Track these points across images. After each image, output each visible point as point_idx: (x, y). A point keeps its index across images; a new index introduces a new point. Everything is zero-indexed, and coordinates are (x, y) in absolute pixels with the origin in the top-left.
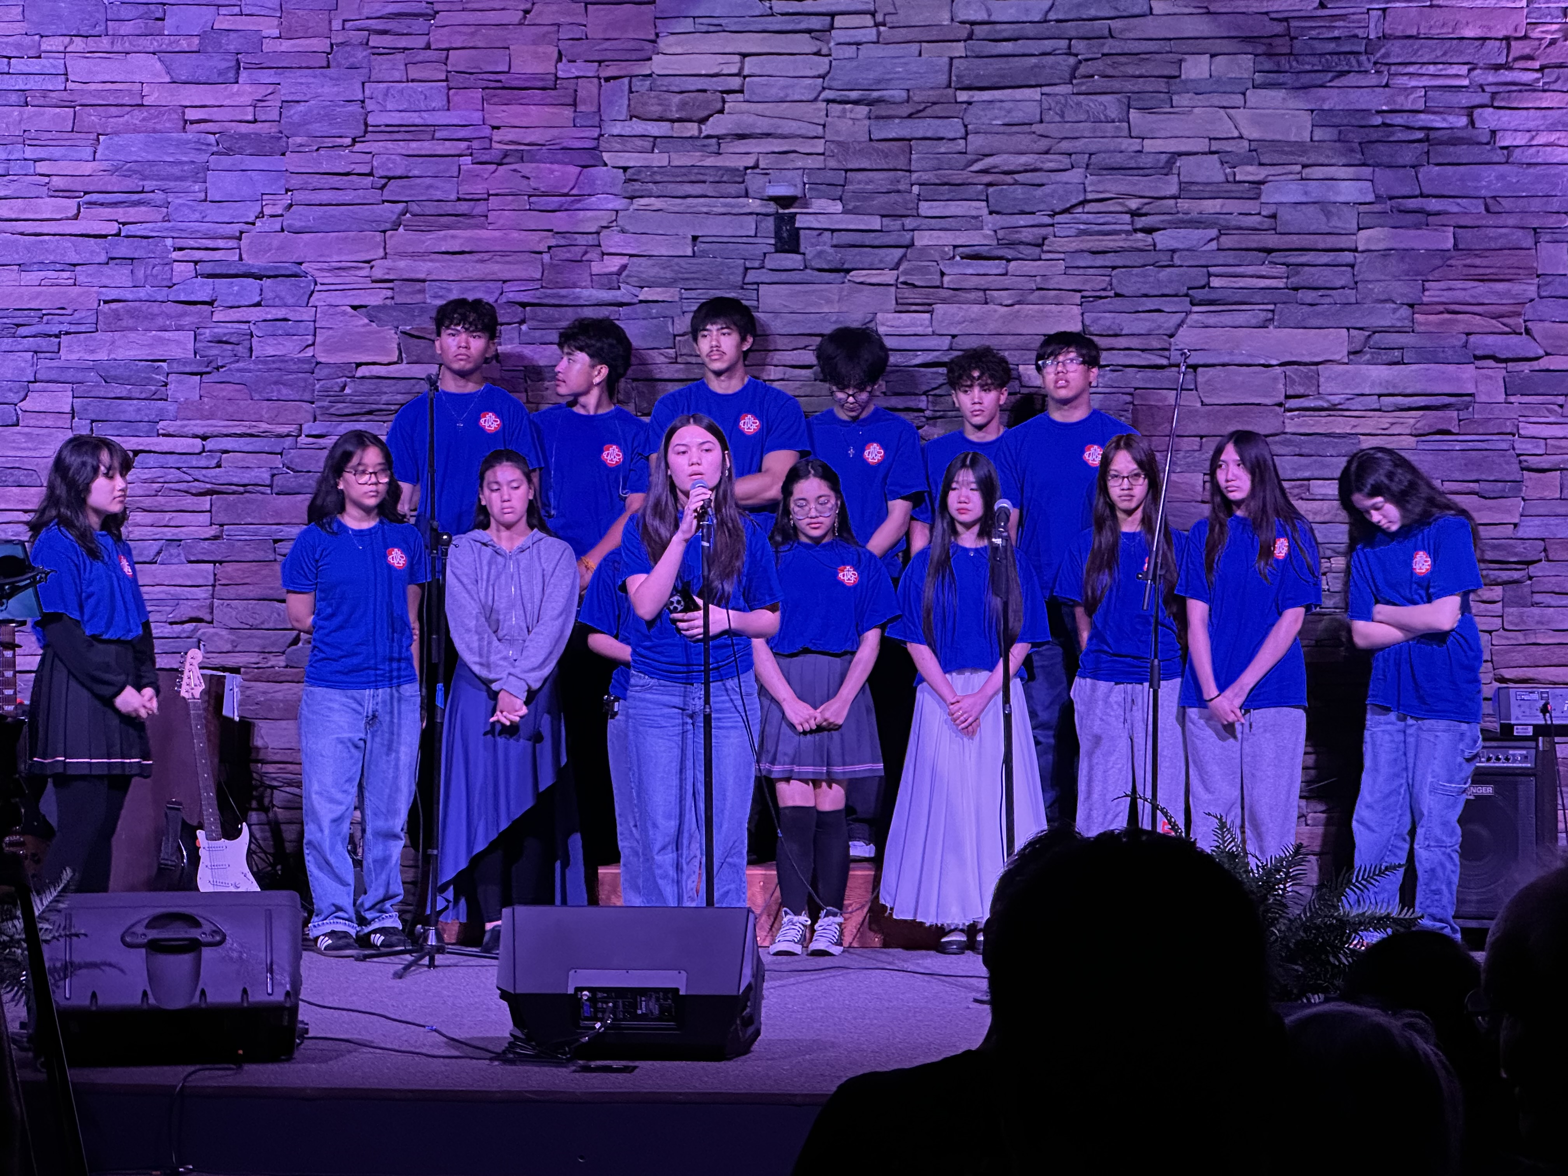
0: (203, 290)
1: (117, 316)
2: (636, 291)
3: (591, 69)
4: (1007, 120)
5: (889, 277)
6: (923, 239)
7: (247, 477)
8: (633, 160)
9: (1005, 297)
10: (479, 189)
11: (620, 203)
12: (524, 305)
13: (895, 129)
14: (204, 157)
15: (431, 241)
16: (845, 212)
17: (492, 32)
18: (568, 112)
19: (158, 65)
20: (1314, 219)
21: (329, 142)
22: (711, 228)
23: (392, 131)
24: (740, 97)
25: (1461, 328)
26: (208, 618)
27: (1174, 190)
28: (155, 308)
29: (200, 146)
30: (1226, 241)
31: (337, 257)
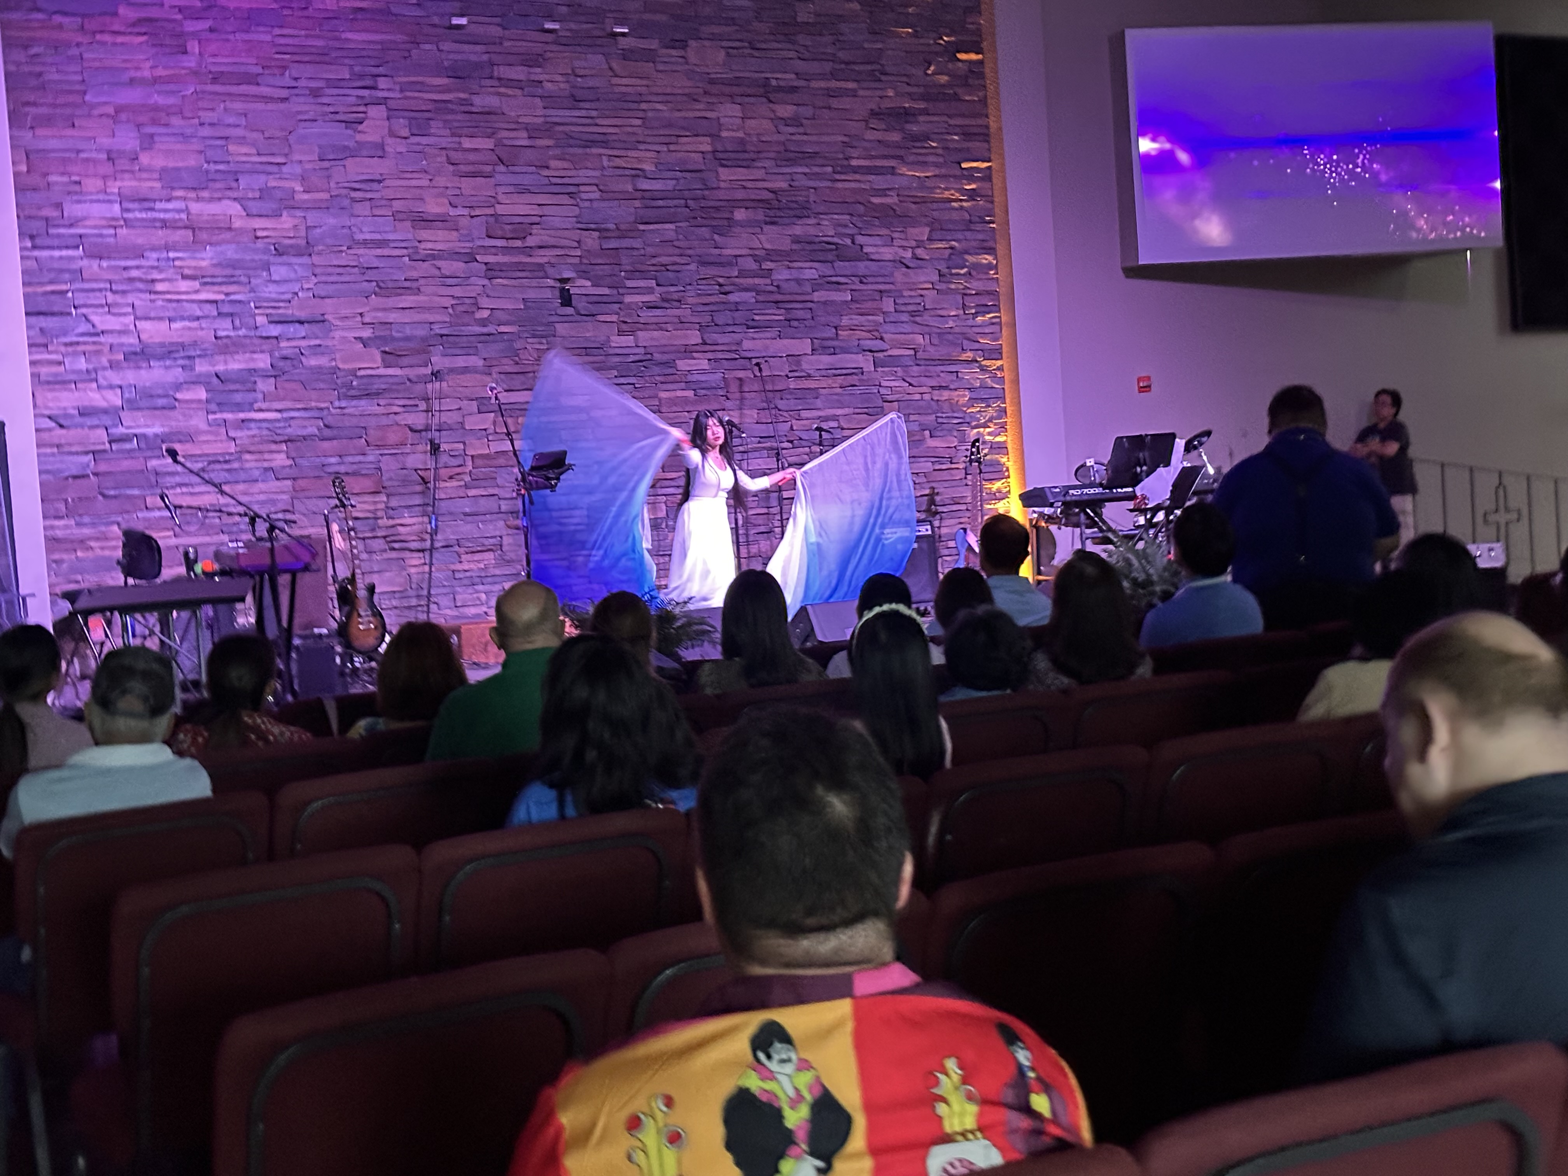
0: (275, 330)
1: (227, 346)
2: (497, 327)
3: (466, 212)
4: (662, 239)
5: (614, 318)
6: (628, 299)
7: (305, 432)
8: (491, 259)
9: (670, 328)
10: (415, 274)
11: (486, 282)
12: (442, 336)
13: (613, 244)
14: (266, 257)
15: (391, 302)
16: (593, 286)
17: (414, 190)
18: (455, 234)
19: (239, 207)
20: (793, 287)
21: (335, 249)
22: (531, 294)
23: (365, 243)
24: (539, 226)
25: (857, 337)
26: (291, 509)
27: (736, 274)
28: (248, 341)
29: (266, 251)
30: (760, 298)
31: (344, 312)
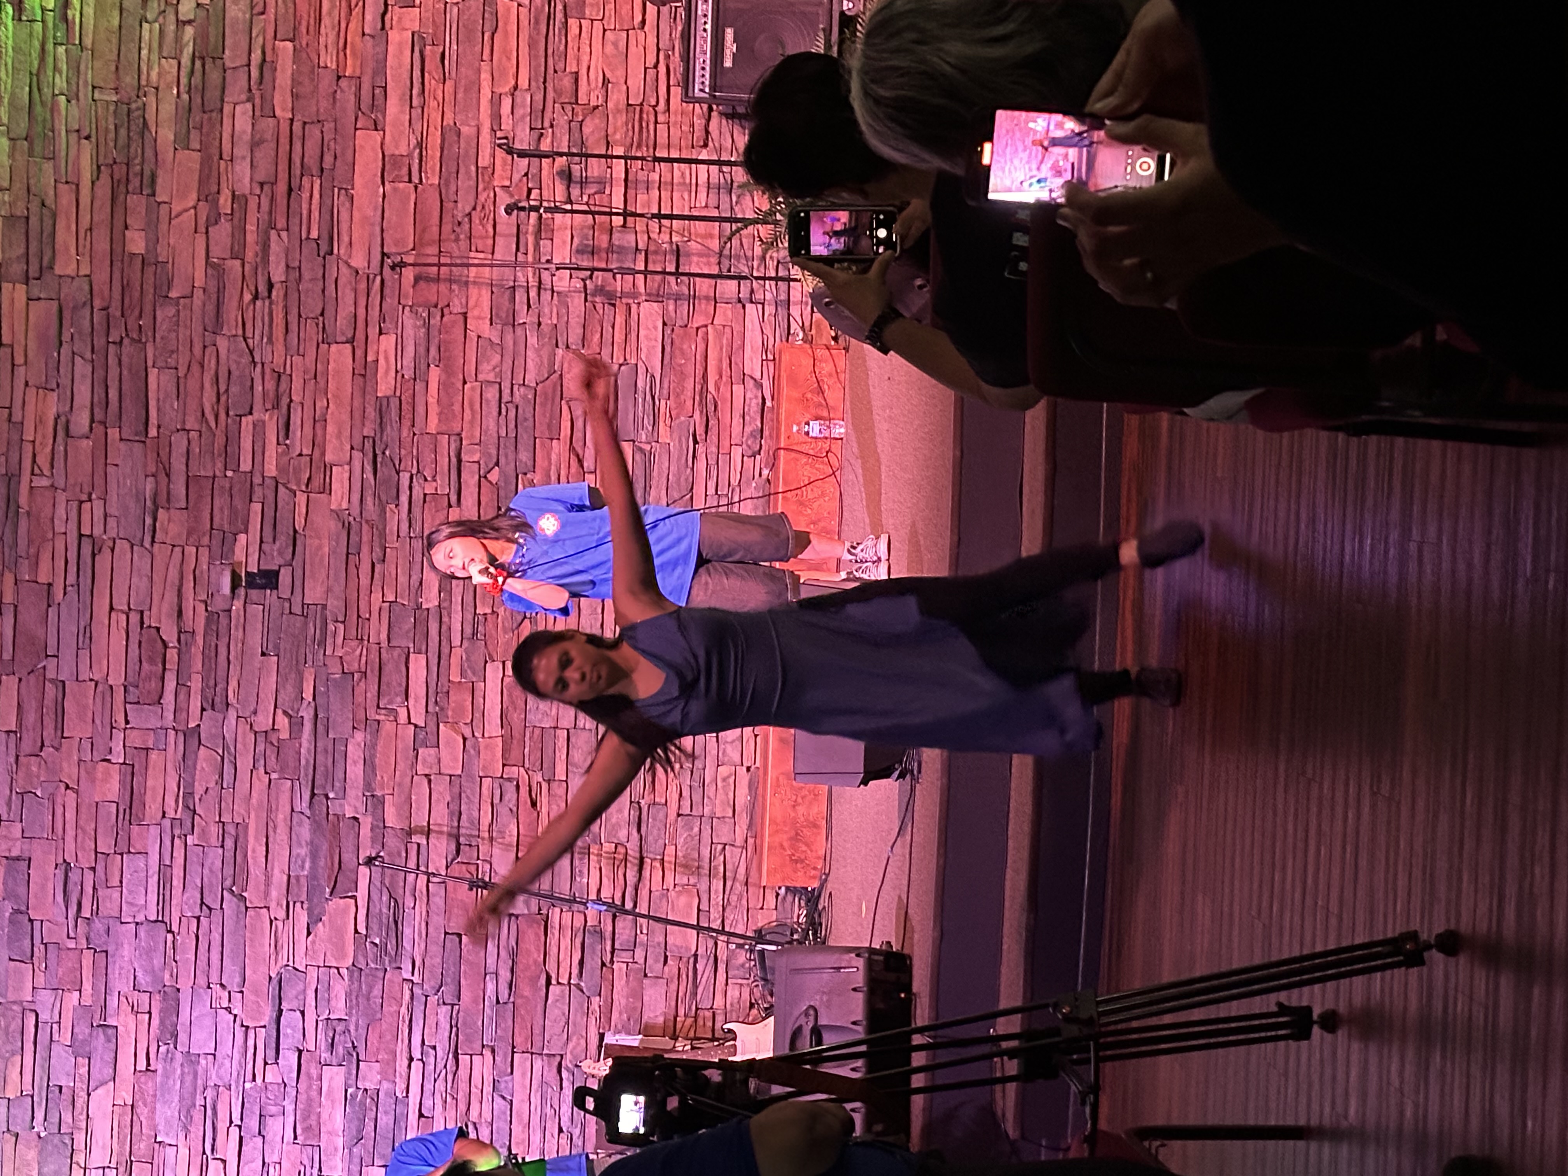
0: (289, 1058)
1: (308, 1129)
2: (305, 703)
3: (119, 736)
4: (174, 396)
5: (301, 498)
6: (271, 469)
7: (445, 1025)
8: (196, 704)
9: (321, 404)
10: (214, 829)
11: (232, 714)
12: (313, 795)
13: (179, 488)
14: (179, 1056)
15: (256, 871)
16: (246, 532)
17: (83, 816)
18: (153, 755)
19: (100, 1091)
20: (265, 154)
21: (170, 952)
22: (255, 641)
23: (163, 901)
24: (146, 613)
25: (358, 39)
26: (558, 1058)
27: (238, 263)
28: (302, 1097)
29: (169, 1059)
30: (281, 223)
31: (266, 948)
